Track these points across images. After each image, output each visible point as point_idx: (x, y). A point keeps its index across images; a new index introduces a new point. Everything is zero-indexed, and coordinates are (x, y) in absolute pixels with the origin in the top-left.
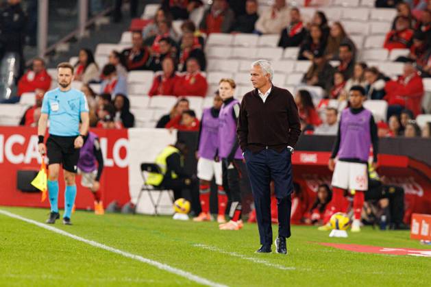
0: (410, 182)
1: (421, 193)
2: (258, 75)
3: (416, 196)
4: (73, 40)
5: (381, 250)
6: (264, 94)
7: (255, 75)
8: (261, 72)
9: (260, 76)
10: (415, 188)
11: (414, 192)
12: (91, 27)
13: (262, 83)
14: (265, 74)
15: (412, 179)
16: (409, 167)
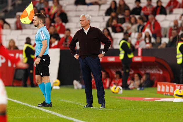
0: (157, 68)
1: (161, 73)
2: (84, 21)
3: (159, 74)
4: (6, 11)
5: (144, 99)
6: (86, 30)
7: (82, 20)
8: (85, 19)
9: (85, 21)
10: (159, 71)
11: (158, 72)
12: (13, 5)
13: (86, 24)
14: (87, 20)
15: (157, 66)
16: (156, 61)
